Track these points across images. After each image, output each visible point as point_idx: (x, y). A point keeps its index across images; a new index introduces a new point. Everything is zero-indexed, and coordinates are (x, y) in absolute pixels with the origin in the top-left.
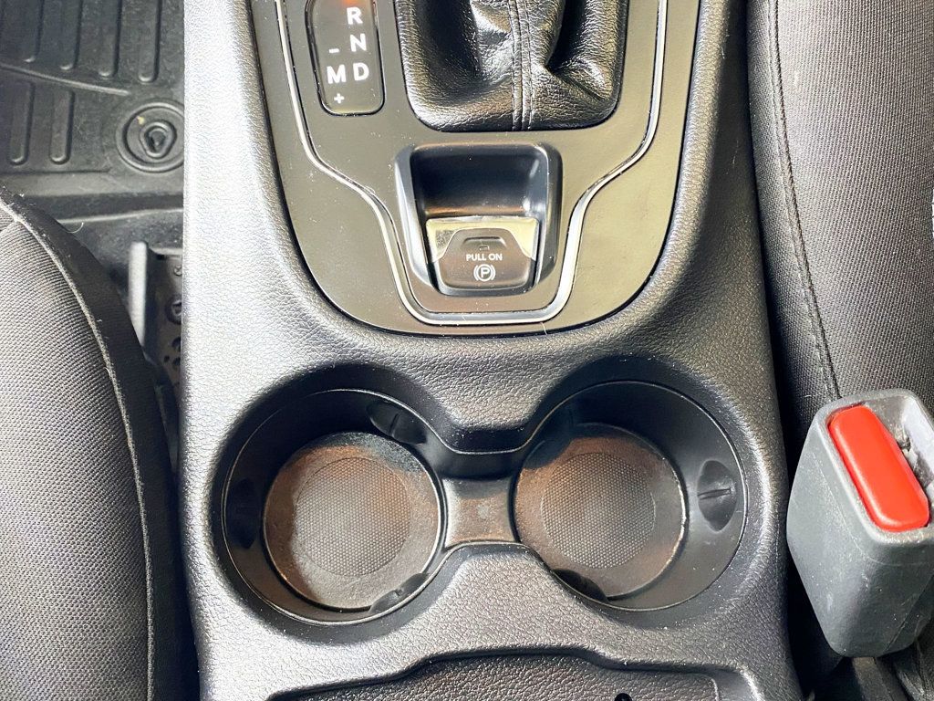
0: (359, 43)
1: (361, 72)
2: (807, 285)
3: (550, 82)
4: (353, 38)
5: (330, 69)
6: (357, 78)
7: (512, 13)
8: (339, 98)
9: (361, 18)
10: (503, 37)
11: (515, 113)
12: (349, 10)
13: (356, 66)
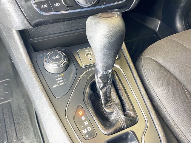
0: (86, 123)
1: (89, 129)
2: (187, 139)
3: (126, 118)
4: (85, 123)
5: (83, 131)
6: (89, 130)
7: (113, 108)
8: (87, 136)
9: (85, 118)
10: (113, 112)
11: (122, 127)
12: (82, 117)
13: (88, 128)
